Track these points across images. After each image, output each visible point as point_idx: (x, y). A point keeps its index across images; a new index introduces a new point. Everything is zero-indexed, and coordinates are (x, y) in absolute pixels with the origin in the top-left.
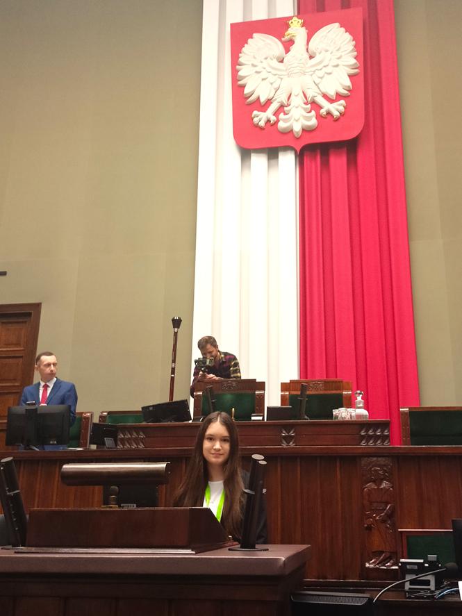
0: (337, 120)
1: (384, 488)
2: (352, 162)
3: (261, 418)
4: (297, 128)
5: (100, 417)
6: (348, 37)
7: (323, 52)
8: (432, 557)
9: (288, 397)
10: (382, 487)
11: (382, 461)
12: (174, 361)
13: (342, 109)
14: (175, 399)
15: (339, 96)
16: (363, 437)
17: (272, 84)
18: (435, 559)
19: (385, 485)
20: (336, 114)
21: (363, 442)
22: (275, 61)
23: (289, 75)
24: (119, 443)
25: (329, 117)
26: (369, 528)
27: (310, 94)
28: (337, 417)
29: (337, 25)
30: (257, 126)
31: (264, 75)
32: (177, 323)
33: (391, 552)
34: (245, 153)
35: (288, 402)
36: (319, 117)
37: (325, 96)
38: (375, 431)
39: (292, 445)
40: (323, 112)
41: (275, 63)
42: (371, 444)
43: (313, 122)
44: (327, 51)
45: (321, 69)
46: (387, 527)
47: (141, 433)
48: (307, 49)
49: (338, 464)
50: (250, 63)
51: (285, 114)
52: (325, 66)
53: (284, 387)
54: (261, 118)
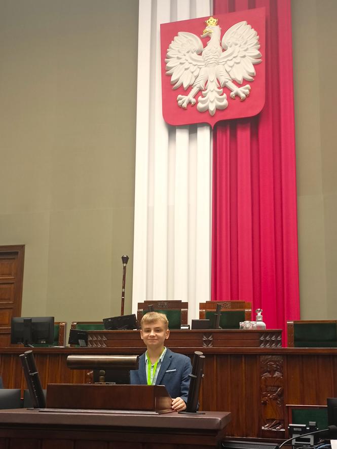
0: (244, 101)
1: (277, 376)
2: (255, 134)
3: (188, 328)
4: (212, 108)
5: (72, 326)
6: (253, 32)
7: (233, 45)
8: (312, 423)
9: (204, 313)
10: (275, 376)
11: (275, 358)
12: (124, 287)
13: (247, 91)
14: (125, 314)
15: (245, 82)
16: (262, 341)
17: (192, 73)
18: (314, 425)
19: (277, 374)
20: (243, 95)
21: (262, 345)
22: (195, 53)
23: (206, 66)
24: (89, 343)
25: (237, 99)
26: (265, 403)
27: (222, 80)
28: (242, 327)
29: (244, 22)
30: (181, 107)
31: (187, 65)
32: (125, 260)
33: (280, 420)
34: (172, 129)
35: (205, 316)
36: (229, 98)
37: (234, 82)
38: (271, 337)
39: (210, 346)
40: (232, 94)
41: (195, 56)
42: (268, 346)
43: (225, 103)
44: (236, 44)
45: (231, 60)
46: (277, 403)
47: (104, 337)
48: (221, 44)
49: (243, 360)
50: (176, 56)
51: (203, 97)
52: (234, 57)
53: (202, 306)
54: (184, 100)
